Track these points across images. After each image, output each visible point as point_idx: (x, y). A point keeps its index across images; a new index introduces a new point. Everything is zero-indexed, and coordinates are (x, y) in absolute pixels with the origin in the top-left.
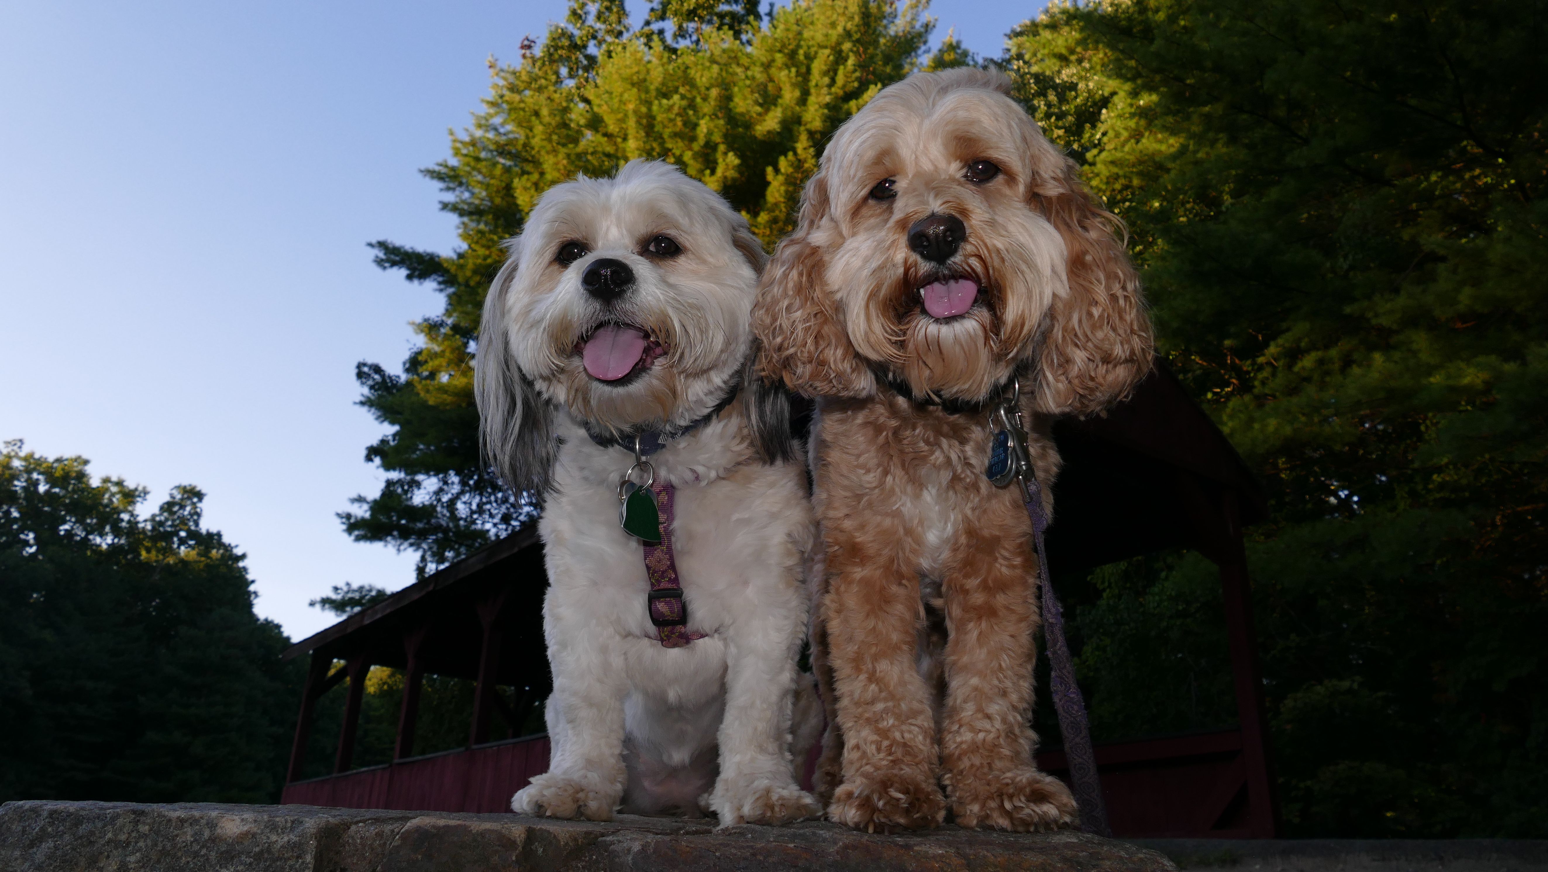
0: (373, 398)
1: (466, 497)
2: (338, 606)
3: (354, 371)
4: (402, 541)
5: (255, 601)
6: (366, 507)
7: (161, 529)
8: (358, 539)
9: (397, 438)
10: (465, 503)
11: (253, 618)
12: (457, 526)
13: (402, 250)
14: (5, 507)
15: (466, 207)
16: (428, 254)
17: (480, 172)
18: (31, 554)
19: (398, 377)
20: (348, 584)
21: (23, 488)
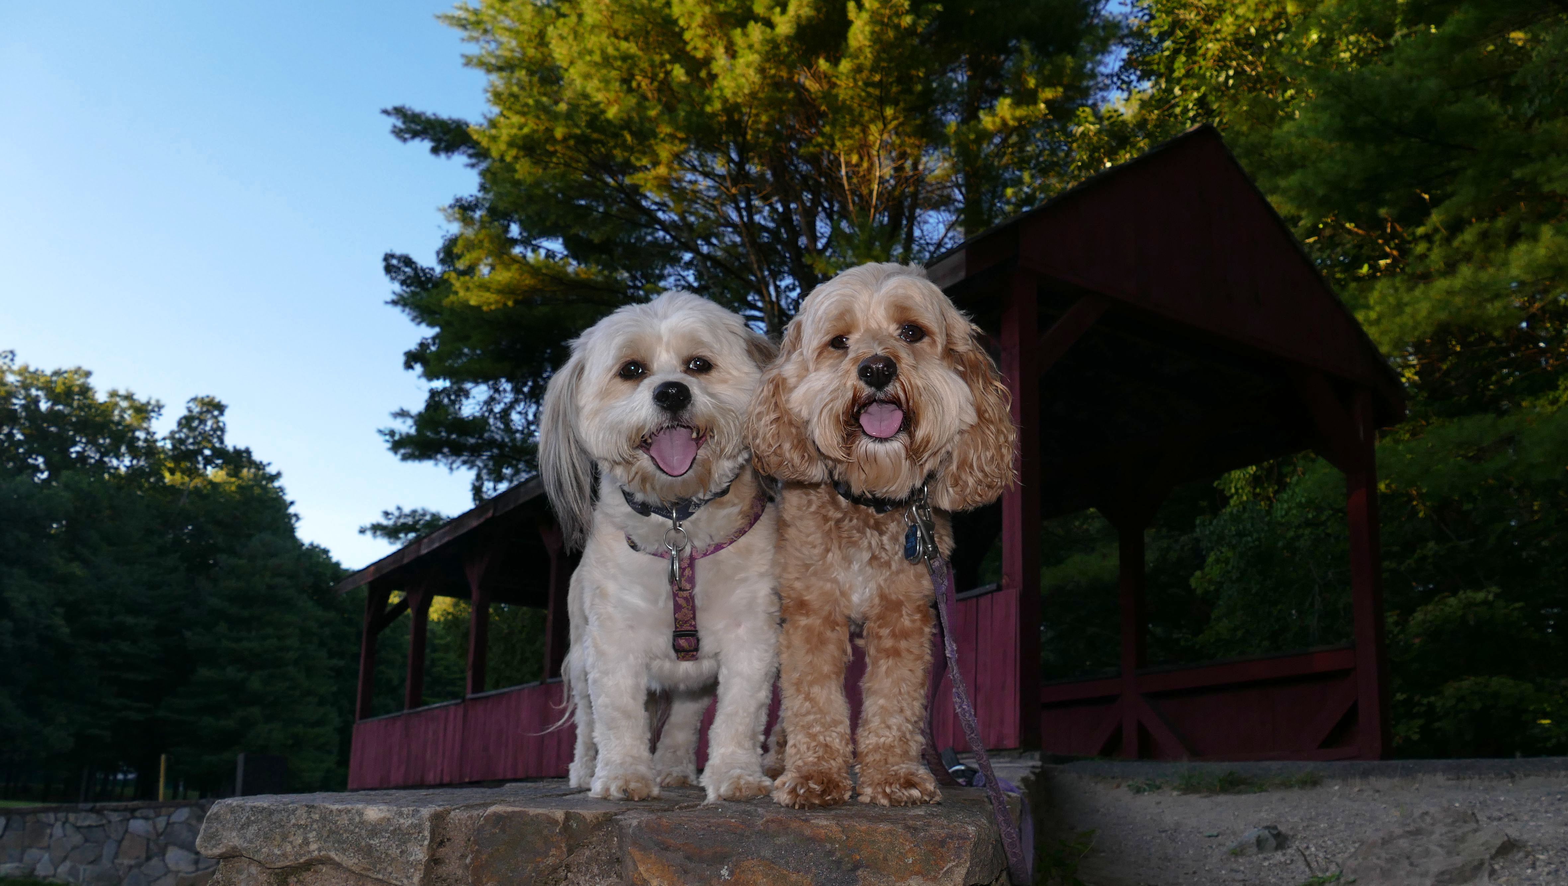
0: (405, 295)
1: (520, 407)
2: (391, 532)
3: (381, 265)
4: (454, 458)
5: (297, 525)
6: (410, 422)
7: (183, 447)
8: (405, 458)
9: (437, 341)
10: (520, 413)
11: (299, 545)
12: (513, 440)
13: (423, 118)
14: (6, 430)
15: (493, 61)
16: (454, 121)
17: (506, 15)
18: (44, 481)
19: (432, 269)
20: (399, 508)
21: (22, 406)
